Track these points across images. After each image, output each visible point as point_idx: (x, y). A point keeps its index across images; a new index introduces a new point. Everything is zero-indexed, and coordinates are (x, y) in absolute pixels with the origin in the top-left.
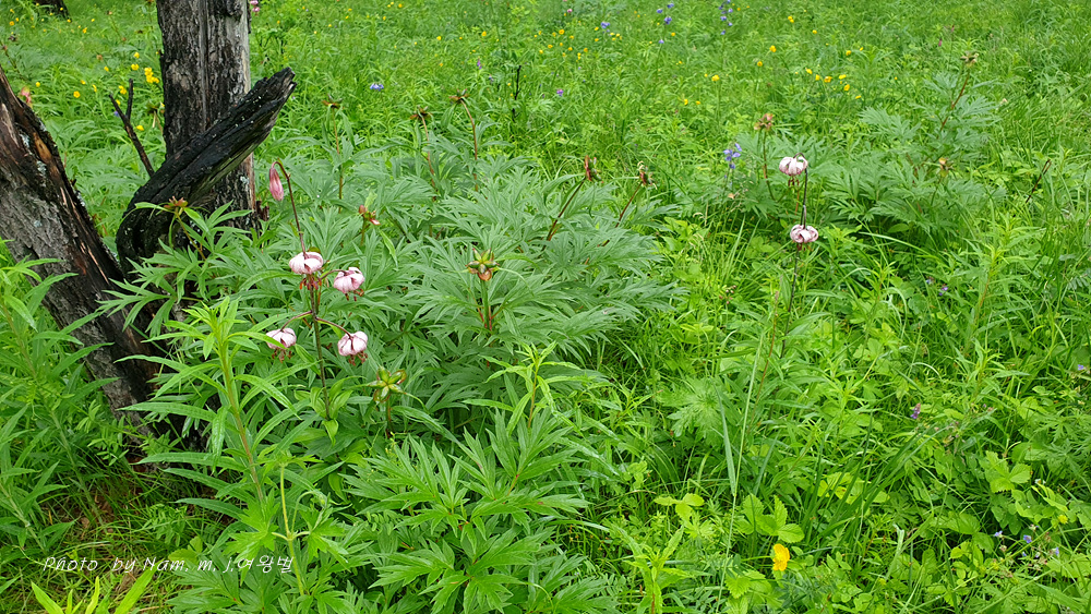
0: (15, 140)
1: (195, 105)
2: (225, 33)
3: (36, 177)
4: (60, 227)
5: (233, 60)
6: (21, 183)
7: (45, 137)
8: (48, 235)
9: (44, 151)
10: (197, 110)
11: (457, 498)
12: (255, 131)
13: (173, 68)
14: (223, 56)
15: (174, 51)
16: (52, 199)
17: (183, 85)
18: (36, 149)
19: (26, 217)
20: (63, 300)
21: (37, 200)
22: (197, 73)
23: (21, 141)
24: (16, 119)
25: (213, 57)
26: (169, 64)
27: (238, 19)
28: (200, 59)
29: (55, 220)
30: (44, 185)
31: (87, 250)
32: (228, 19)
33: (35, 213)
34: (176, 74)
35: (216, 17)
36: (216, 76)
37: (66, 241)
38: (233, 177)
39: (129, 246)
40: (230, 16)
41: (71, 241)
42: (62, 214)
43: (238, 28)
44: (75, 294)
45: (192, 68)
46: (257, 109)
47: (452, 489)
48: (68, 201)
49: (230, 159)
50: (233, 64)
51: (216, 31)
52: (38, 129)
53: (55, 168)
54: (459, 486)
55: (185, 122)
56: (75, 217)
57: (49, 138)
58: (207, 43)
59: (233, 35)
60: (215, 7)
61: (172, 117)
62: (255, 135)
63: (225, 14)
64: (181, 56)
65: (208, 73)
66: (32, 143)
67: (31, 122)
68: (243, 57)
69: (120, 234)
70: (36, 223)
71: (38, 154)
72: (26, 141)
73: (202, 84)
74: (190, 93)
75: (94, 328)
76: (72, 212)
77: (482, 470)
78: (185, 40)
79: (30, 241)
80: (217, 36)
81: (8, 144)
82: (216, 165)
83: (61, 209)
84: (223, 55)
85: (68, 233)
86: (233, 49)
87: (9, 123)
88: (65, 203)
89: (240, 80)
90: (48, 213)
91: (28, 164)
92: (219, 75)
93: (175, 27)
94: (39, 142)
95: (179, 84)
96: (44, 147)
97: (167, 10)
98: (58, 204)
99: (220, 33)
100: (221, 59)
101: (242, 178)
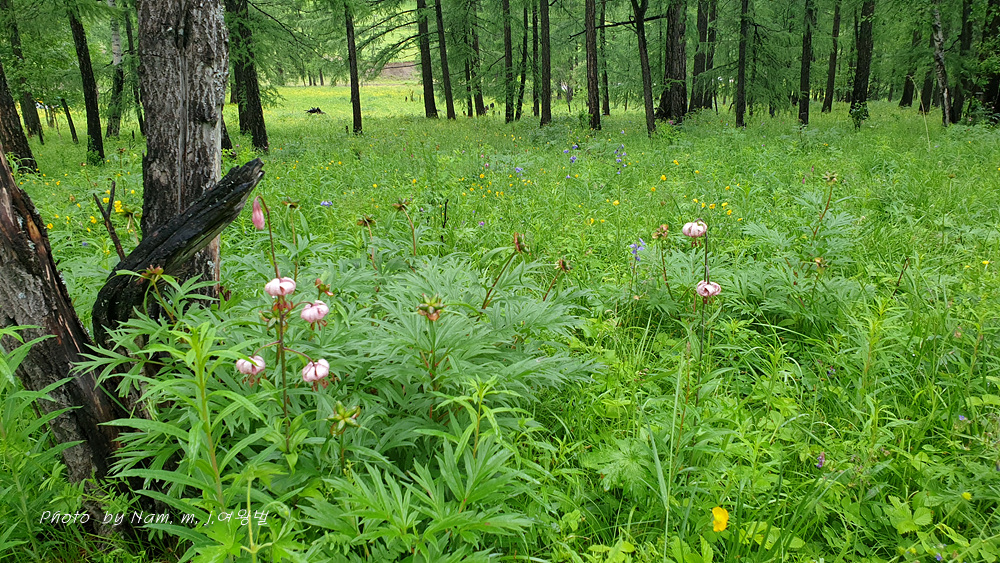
0: (11, 219)
1: (171, 197)
2: (201, 137)
3: (26, 252)
4: (42, 299)
5: (207, 159)
6: (12, 257)
7: (37, 219)
8: (30, 307)
9: (34, 231)
10: (173, 202)
11: (409, 521)
12: (227, 210)
13: (154, 166)
14: (199, 156)
15: (156, 151)
16: (38, 273)
17: (162, 180)
18: (28, 230)
19: (12, 290)
20: (37, 368)
21: (24, 273)
22: (175, 170)
23: (16, 221)
24: (14, 202)
25: (190, 157)
26: (151, 163)
27: (213, 125)
28: (179, 158)
29: (38, 293)
30: (32, 260)
31: (64, 323)
32: (205, 125)
33: (21, 286)
34: (157, 171)
35: (195, 123)
36: (192, 172)
37: (46, 313)
38: (201, 261)
39: (104, 317)
40: (207, 122)
41: (50, 313)
42: (46, 288)
43: (213, 132)
44: (49, 363)
45: (171, 166)
46: (229, 192)
47: (404, 512)
48: (51, 278)
49: (203, 236)
50: (207, 163)
51: (194, 134)
52: (31, 212)
53: (43, 247)
54: (411, 510)
55: (162, 212)
56: (55, 291)
57: (40, 221)
58: (185, 144)
59: (208, 138)
60: (195, 115)
61: (150, 209)
62: (227, 214)
63: (203, 120)
64: (162, 156)
65: (185, 171)
66: (25, 224)
67: (26, 206)
68: (216, 157)
69: (97, 306)
70: (21, 295)
71: (29, 234)
72: (20, 222)
73: (178, 180)
74: (168, 187)
75: (63, 396)
76: (54, 287)
77: (432, 496)
78: (167, 141)
79: (13, 312)
80: (195, 139)
81: (5, 222)
82: (191, 240)
83: (45, 283)
84: (199, 154)
85: (49, 305)
86: (208, 150)
87: (7, 205)
88: (49, 279)
89: (212, 177)
90: (33, 286)
91: (20, 240)
92: (194, 172)
93: (159, 131)
94: (31, 224)
95: (158, 180)
96: (35, 228)
97: (153, 117)
98: (42, 279)
99: (197, 137)
100: (197, 159)
101: (209, 263)
